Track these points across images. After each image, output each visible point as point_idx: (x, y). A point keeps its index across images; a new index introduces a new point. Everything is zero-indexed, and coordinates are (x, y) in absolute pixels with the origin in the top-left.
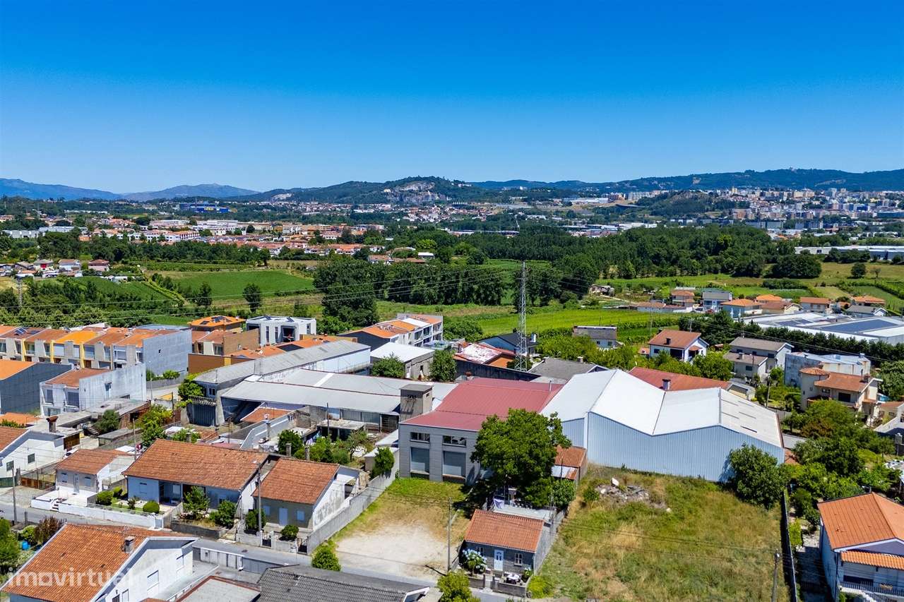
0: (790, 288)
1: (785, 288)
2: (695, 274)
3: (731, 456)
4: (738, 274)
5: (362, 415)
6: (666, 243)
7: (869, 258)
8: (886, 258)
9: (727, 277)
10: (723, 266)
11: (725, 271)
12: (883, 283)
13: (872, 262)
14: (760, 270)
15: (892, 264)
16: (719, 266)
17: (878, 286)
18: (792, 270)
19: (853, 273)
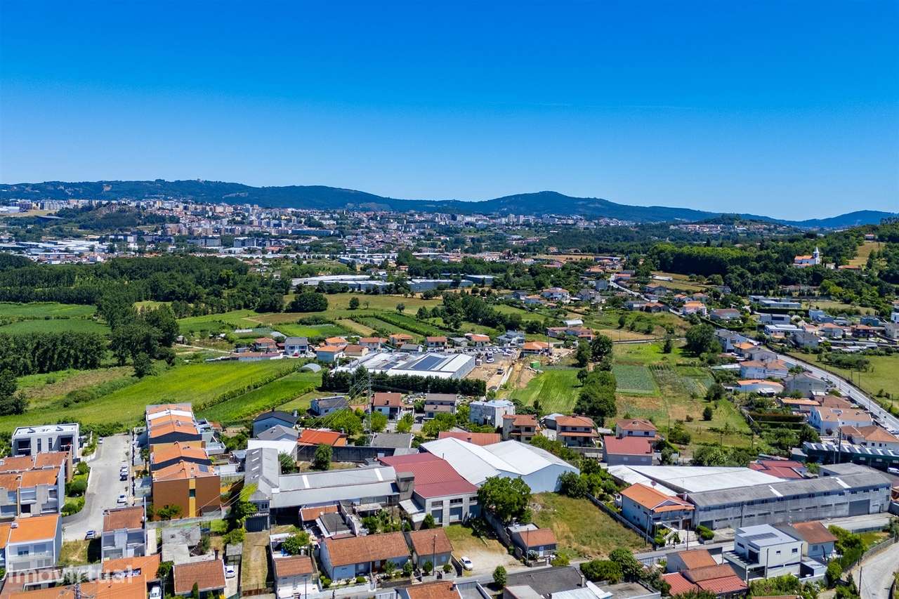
0: (321, 323)
1: (317, 324)
2: (224, 312)
3: (561, 478)
4: (262, 309)
6: (176, 279)
7: (348, 289)
8: (359, 290)
9: (252, 312)
10: (245, 303)
11: (247, 307)
12: (379, 314)
13: (351, 292)
14: (281, 306)
15: (365, 294)
16: (242, 304)
17: (377, 317)
18: (307, 306)
19: (351, 306)
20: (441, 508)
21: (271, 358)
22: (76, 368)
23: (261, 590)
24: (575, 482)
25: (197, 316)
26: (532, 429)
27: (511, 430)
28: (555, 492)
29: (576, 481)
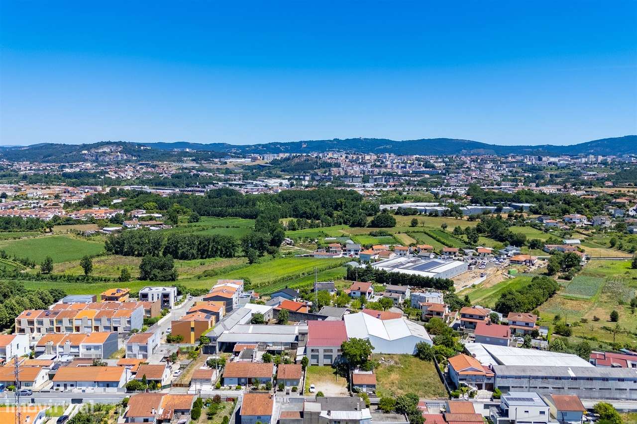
0: (384, 236)
1: (381, 236)
2: (330, 226)
3: (417, 345)
4: (353, 225)
5: (281, 344)
6: (309, 204)
7: (417, 212)
8: (425, 213)
9: (347, 227)
10: (344, 221)
11: (345, 223)
12: (427, 230)
13: (419, 215)
14: (365, 223)
15: (429, 216)
16: (342, 221)
17: (425, 233)
18: (381, 223)
19: (412, 224)
20: (317, 354)
21: (334, 257)
22: (221, 257)
23: (182, 384)
24: (424, 349)
25: (312, 228)
26: (441, 314)
27: (427, 313)
28: (412, 355)
29: (426, 349)
